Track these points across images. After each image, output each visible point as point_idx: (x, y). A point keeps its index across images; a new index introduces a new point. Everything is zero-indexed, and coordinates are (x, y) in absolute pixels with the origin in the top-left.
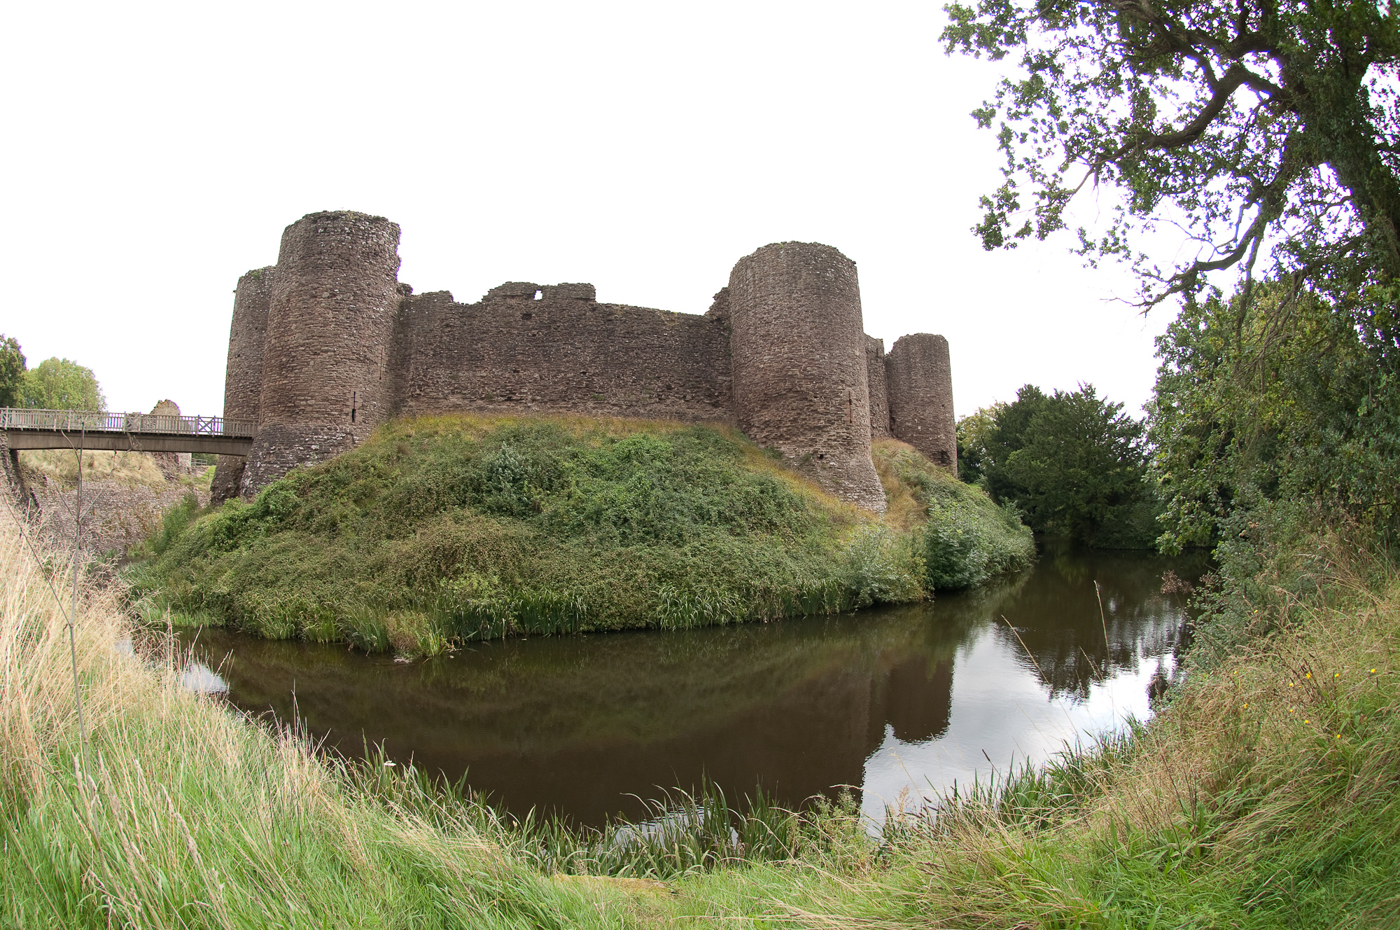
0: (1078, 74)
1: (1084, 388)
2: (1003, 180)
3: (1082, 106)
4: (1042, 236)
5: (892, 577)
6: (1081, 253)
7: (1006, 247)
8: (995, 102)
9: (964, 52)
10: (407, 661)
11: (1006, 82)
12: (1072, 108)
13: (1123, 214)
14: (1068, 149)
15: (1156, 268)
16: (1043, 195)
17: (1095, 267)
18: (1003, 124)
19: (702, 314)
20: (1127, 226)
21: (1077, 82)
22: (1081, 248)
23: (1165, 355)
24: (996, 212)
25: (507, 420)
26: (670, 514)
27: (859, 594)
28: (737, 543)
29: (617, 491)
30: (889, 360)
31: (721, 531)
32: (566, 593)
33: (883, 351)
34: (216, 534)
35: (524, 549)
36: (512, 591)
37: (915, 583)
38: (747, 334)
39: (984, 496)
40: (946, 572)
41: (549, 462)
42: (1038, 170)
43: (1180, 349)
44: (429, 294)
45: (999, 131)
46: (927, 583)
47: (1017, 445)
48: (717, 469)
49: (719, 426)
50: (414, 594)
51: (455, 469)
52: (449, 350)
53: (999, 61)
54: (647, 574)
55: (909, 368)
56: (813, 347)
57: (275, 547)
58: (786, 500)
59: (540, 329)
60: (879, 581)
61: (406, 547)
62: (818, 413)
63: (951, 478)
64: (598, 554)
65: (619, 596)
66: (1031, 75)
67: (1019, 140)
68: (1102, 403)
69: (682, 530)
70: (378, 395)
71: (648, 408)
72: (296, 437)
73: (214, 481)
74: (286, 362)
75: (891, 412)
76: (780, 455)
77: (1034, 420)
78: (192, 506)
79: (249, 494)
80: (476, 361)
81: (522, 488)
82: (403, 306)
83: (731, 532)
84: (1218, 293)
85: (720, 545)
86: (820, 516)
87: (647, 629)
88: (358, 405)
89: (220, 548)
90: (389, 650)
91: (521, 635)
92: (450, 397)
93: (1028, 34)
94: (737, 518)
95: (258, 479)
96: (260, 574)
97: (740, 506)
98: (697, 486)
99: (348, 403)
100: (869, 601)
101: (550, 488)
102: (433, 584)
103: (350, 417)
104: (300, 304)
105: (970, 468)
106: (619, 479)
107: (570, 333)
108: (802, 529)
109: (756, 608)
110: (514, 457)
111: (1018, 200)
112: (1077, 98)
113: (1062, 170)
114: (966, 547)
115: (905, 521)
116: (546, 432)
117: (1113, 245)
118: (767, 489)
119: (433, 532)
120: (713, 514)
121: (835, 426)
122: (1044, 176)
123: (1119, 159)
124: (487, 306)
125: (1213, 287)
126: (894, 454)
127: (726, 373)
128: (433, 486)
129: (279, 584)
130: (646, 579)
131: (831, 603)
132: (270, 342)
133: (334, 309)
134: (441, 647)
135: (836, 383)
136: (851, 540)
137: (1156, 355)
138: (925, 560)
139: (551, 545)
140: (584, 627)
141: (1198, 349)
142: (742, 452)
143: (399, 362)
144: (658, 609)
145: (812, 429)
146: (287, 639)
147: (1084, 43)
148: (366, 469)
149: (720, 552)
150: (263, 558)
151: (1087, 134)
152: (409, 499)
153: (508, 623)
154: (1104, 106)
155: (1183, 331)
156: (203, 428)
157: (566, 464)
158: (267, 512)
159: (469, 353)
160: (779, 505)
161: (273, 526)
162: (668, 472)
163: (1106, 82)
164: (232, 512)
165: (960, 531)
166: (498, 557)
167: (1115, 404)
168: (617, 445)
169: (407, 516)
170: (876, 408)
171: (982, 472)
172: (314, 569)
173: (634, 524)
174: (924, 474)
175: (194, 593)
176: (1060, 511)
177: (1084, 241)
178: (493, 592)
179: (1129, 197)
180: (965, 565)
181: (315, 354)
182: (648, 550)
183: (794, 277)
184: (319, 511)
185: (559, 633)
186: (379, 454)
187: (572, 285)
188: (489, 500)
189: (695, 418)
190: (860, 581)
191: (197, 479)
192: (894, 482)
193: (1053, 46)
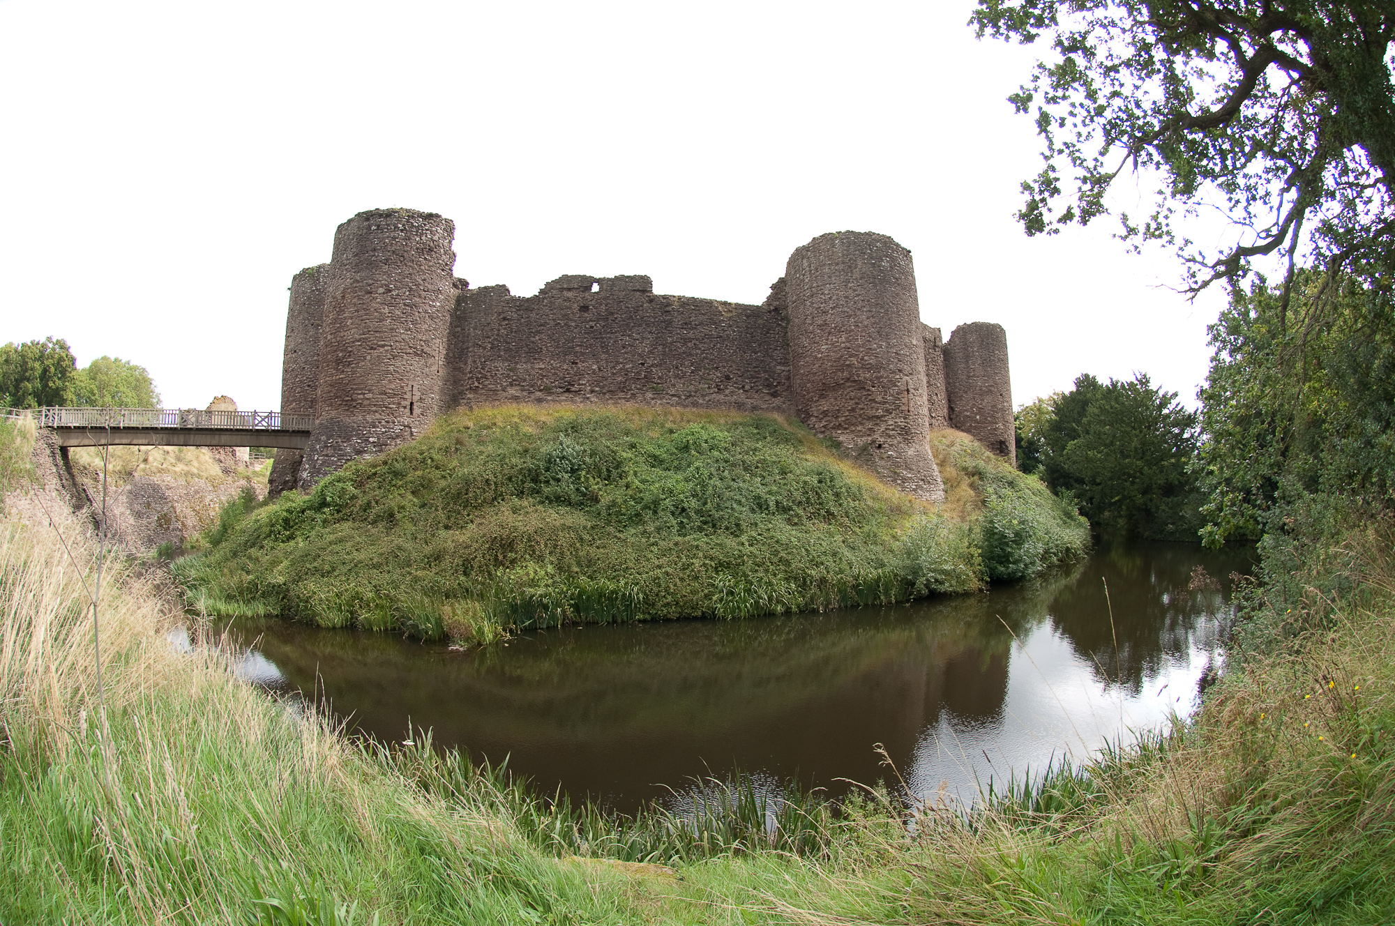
0: (1111, 55)
1: (1139, 377)
2: (1043, 165)
3: (1117, 88)
4: (1084, 222)
5: (947, 567)
6: (1124, 238)
7: (1049, 233)
8: (1031, 86)
9: (993, 36)
10: (461, 649)
11: (1041, 66)
12: (1108, 90)
13: (1165, 199)
14: (1107, 133)
15: (1200, 254)
16: (1084, 180)
17: (1139, 253)
18: (1040, 109)
19: (760, 304)
20: (1169, 210)
21: (1109, 64)
22: (1124, 233)
23: (1217, 344)
24: (1037, 198)
25: (564, 410)
26: (728, 504)
27: (914, 584)
28: (794, 532)
29: (674, 480)
30: (946, 349)
31: (779, 521)
32: (622, 583)
33: (941, 340)
34: (273, 526)
35: (582, 539)
36: (569, 581)
37: (971, 574)
38: (805, 323)
39: (1041, 486)
40: (1001, 563)
41: (606, 452)
42: (1077, 154)
43: (1232, 337)
44: (485, 288)
45: (1037, 116)
46: (982, 574)
47: (1073, 435)
48: (775, 459)
49: (776, 416)
50: (470, 583)
51: (513, 460)
52: (507, 343)
53: (1030, 45)
54: (704, 565)
55: (967, 357)
56: (870, 337)
57: (332, 537)
58: (844, 490)
59: (598, 320)
60: (934, 571)
61: (462, 537)
62: (876, 402)
63: (1009, 468)
64: (655, 544)
65: (675, 585)
66: (1064, 58)
67: (1058, 124)
68: (1157, 392)
69: (739, 519)
70: (436, 388)
71: (707, 398)
72: (354, 430)
73: (271, 474)
74: (342, 357)
75: (949, 401)
76: (837, 445)
77: (1092, 409)
78: (249, 500)
79: (306, 487)
80: (534, 353)
81: (579, 479)
82: (459, 300)
83: (789, 521)
84: (1262, 279)
85: (778, 535)
86: (877, 506)
87: (704, 618)
88: (416, 398)
89: (276, 539)
90: (444, 638)
91: (577, 624)
92: (509, 389)
93: (1059, 16)
94: (795, 507)
95: (316, 471)
96: (316, 564)
97: (798, 495)
98: (753, 475)
99: (406, 396)
100: (925, 592)
101: (608, 478)
102: (490, 574)
103: (408, 410)
104: (355, 300)
105: (1029, 458)
106: (677, 469)
107: (627, 325)
108: (860, 519)
109: (812, 598)
110: (571, 446)
111: (1058, 185)
112: (1112, 80)
113: (1102, 154)
114: (1021, 537)
115: (962, 512)
116: (604, 423)
117: (1156, 230)
118: (824, 478)
119: (490, 522)
120: (771, 504)
121: (893, 415)
122: (1083, 161)
123: (1156, 142)
124: (544, 298)
125: (1257, 274)
126: (952, 444)
127: (785, 364)
128: (491, 477)
129: (336, 574)
130: (703, 569)
131: (887, 593)
132: (326, 338)
133: (390, 305)
134: (496, 635)
135: (894, 372)
136: (908, 529)
137: (1209, 344)
138: (980, 551)
139: (609, 534)
140: (640, 616)
141: (1248, 338)
142: (800, 441)
143: (457, 354)
144: (714, 598)
145: (870, 418)
146: (342, 627)
147: (1113, 24)
148: (424, 461)
149: (777, 542)
150: (319, 549)
151: (1125, 117)
152: (467, 490)
153: (564, 611)
154: (1137, 88)
155: (1234, 319)
156: (260, 422)
157: (625, 455)
158: (324, 504)
159: (527, 345)
160: (837, 495)
161: (330, 517)
162: (726, 462)
163: (1138, 62)
164: (289, 504)
165: (1015, 522)
166: (555, 546)
167: (1170, 394)
168: (676, 435)
169: (465, 507)
170: (935, 397)
171: (1041, 462)
172: (371, 559)
173: (692, 514)
174: (982, 464)
175: (249, 583)
176: (1115, 502)
177: (1127, 226)
178: (550, 581)
179: (1170, 181)
180: (1020, 556)
181: (372, 348)
182: (705, 539)
183: (850, 267)
184: (377, 503)
185: (615, 621)
186: (437, 446)
187: (628, 277)
188: (546, 490)
189: (754, 408)
190: (916, 571)
191: (255, 473)
192: (951, 471)
193: (1083, 28)
